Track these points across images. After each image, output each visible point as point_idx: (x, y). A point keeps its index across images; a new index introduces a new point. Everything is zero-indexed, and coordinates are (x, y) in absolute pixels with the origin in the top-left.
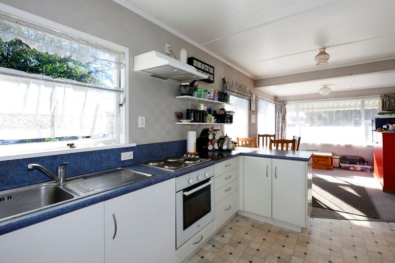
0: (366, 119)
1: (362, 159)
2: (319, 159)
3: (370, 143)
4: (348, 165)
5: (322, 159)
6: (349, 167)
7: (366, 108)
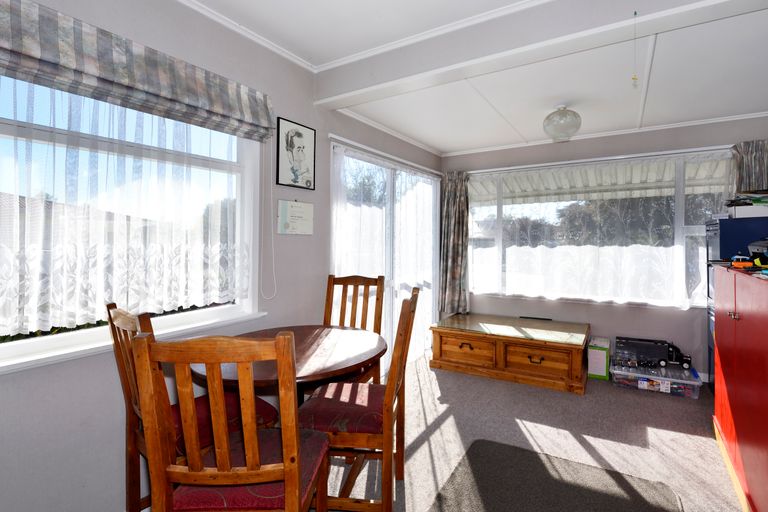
0: (688, 222)
1: (676, 349)
2: (547, 354)
3: (700, 300)
4: (632, 374)
5: (554, 355)
6: (636, 380)
7: (688, 191)
